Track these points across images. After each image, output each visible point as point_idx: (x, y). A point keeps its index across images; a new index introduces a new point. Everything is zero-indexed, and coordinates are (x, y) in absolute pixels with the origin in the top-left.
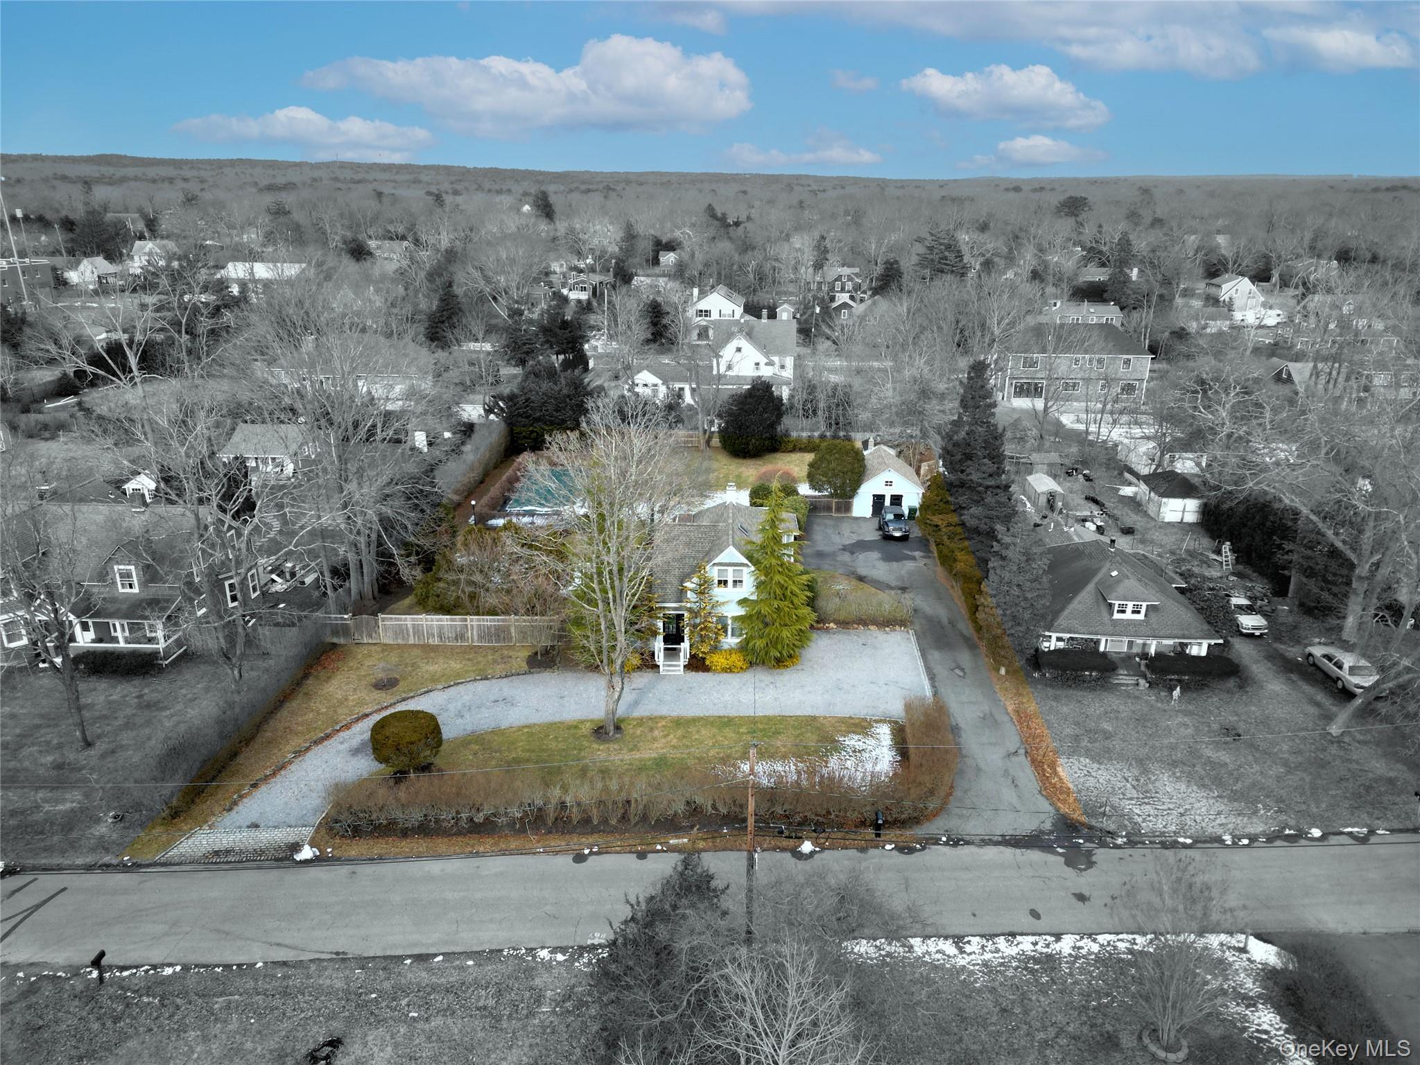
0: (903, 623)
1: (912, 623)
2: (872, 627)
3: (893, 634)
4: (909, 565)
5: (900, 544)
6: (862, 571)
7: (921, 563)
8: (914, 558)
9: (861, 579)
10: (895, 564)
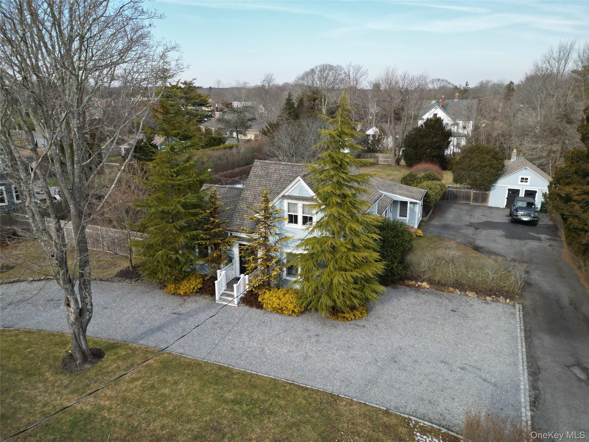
0: (509, 295)
1: (521, 296)
2: (470, 294)
3: (494, 305)
4: (533, 244)
5: (527, 228)
6: (480, 243)
7: (546, 244)
8: (539, 239)
9: (477, 249)
10: (517, 242)
